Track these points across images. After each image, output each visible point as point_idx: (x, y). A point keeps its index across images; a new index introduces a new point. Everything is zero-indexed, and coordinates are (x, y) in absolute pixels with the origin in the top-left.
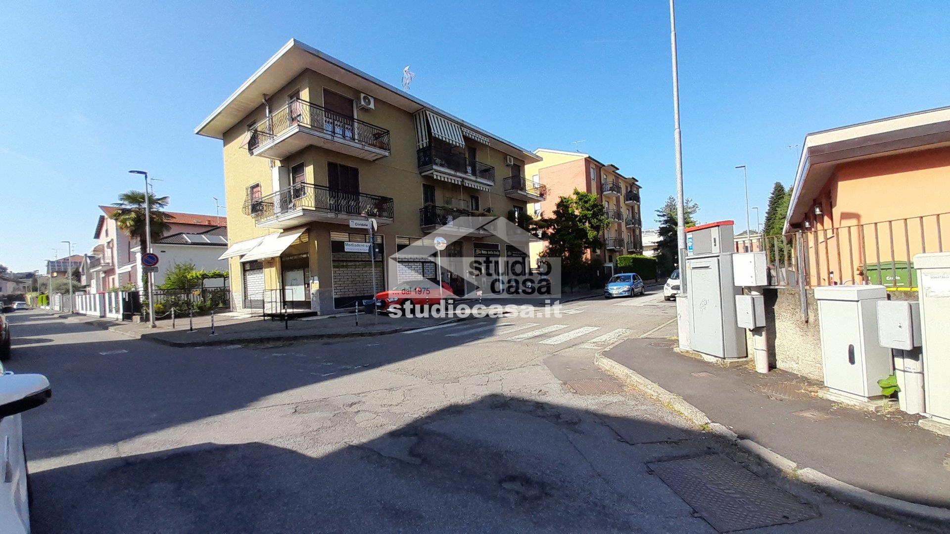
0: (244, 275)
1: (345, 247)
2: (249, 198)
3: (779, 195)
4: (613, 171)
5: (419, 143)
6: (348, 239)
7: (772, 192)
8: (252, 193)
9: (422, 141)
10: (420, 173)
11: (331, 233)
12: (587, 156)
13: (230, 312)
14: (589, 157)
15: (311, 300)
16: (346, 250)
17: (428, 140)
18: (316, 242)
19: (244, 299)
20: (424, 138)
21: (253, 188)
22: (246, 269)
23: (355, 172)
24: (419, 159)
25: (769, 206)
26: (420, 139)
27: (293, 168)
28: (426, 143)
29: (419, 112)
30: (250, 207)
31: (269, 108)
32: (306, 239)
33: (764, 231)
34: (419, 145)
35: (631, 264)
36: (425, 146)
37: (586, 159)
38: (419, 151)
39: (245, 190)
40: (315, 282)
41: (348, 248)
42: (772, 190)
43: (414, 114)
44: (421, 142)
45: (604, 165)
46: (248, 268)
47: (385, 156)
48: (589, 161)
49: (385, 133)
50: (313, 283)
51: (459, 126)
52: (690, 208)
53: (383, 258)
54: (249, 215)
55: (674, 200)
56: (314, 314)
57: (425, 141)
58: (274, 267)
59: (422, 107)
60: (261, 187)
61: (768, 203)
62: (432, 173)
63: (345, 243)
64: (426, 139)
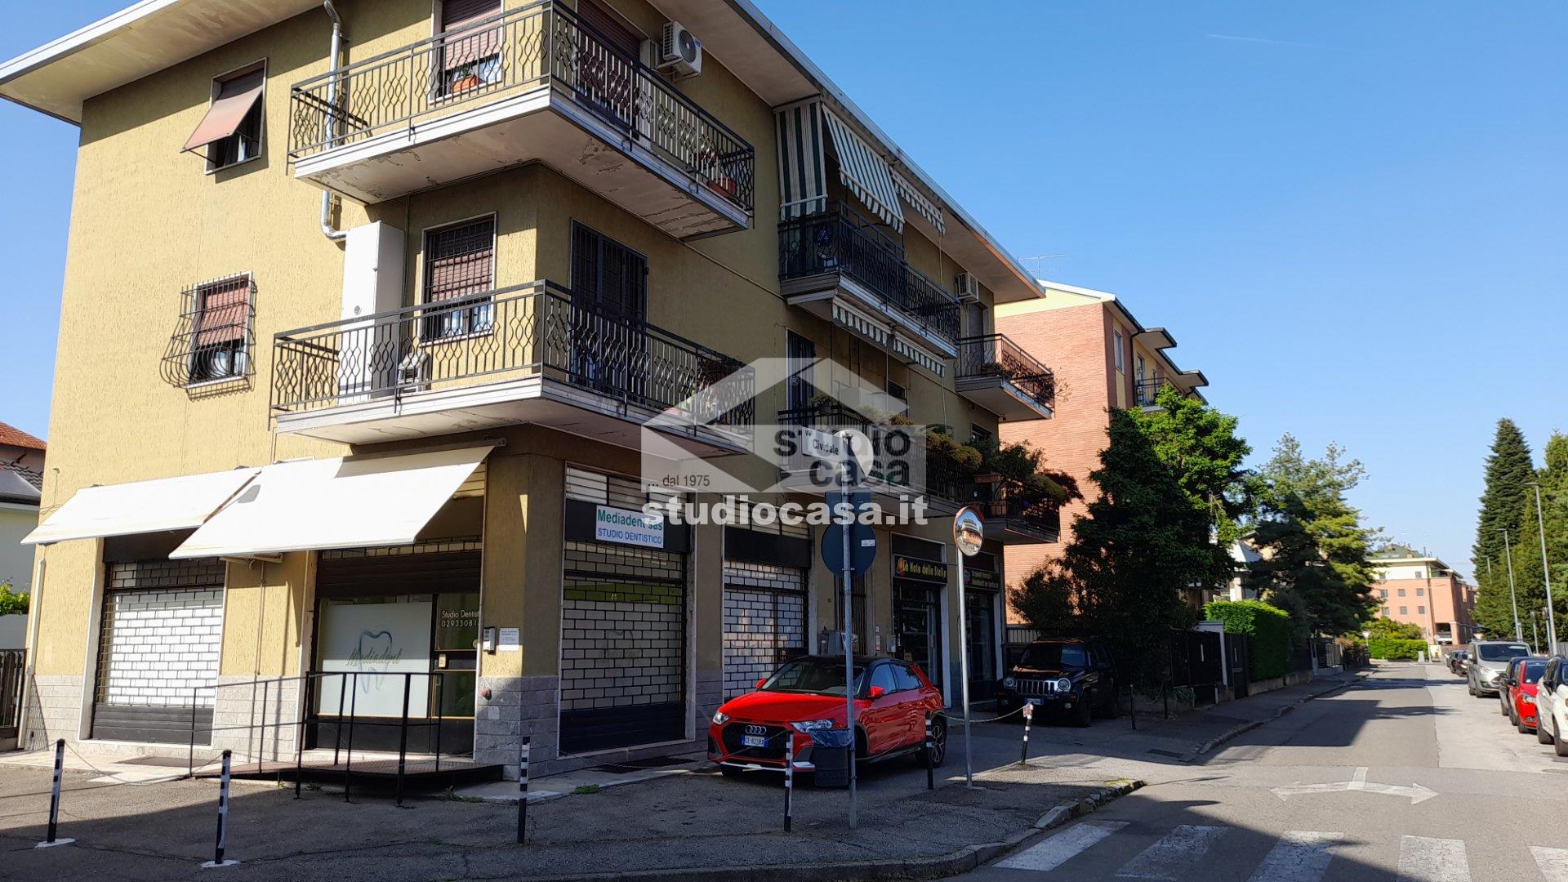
0: (104, 609)
1: (599, 524)
2: (189, 328)
3: (1512, 454)
4: (1158, 350)
5: (788, 199)
6: (604, 495)
7: (1493, 444)
8: (203, 312)
9: (804, 196)
10: (785, 298)
11: (569, 471)
12: (1112, 297)
13: (16, 749)
14: (1116, 303)
15: (475, 718)
16: (598, 537)
17: (825, 194)
18: (524, 499)
19: (91, 700)
20: (811, 186)
21: (206, 291)
22: (118, 584)
23: (637, 267)
24: (783, 249)
25: (1488, 481)
26: (795, 189)
27: (428, 233)
28: (819, 202)
29: (796, 105)
30: (188, 360)
31: (341, 30)
32: (478, 489)
33: (1478, 550)
34: (788, 209)
35: (1250, 628)
36: (811, 209)
37: (1106, 307)
38: (785, 226)
39: (177, 298)
40: (501, 648)
41: (605, 529)
42: (1493, 440)
43: (780, 109)
44: (796, 200)
45: (1140, 330)
46: (131, 583)
47: (737, 227)
48: (1114, 312)
49: (743, 152)
50: (492, 652)
51: (886, 164)
52: (1340, 472)
53: (684, 572)
54: (179, 386)
55: (1298, 446)
56: (493, 774)
57: (812, 196)
58: (284, 585)
59: (816, 91)
60: (254, 291)
61: (1483, 474)
62: (829, 301)
63: (599, 507)
64: (819, 192)
